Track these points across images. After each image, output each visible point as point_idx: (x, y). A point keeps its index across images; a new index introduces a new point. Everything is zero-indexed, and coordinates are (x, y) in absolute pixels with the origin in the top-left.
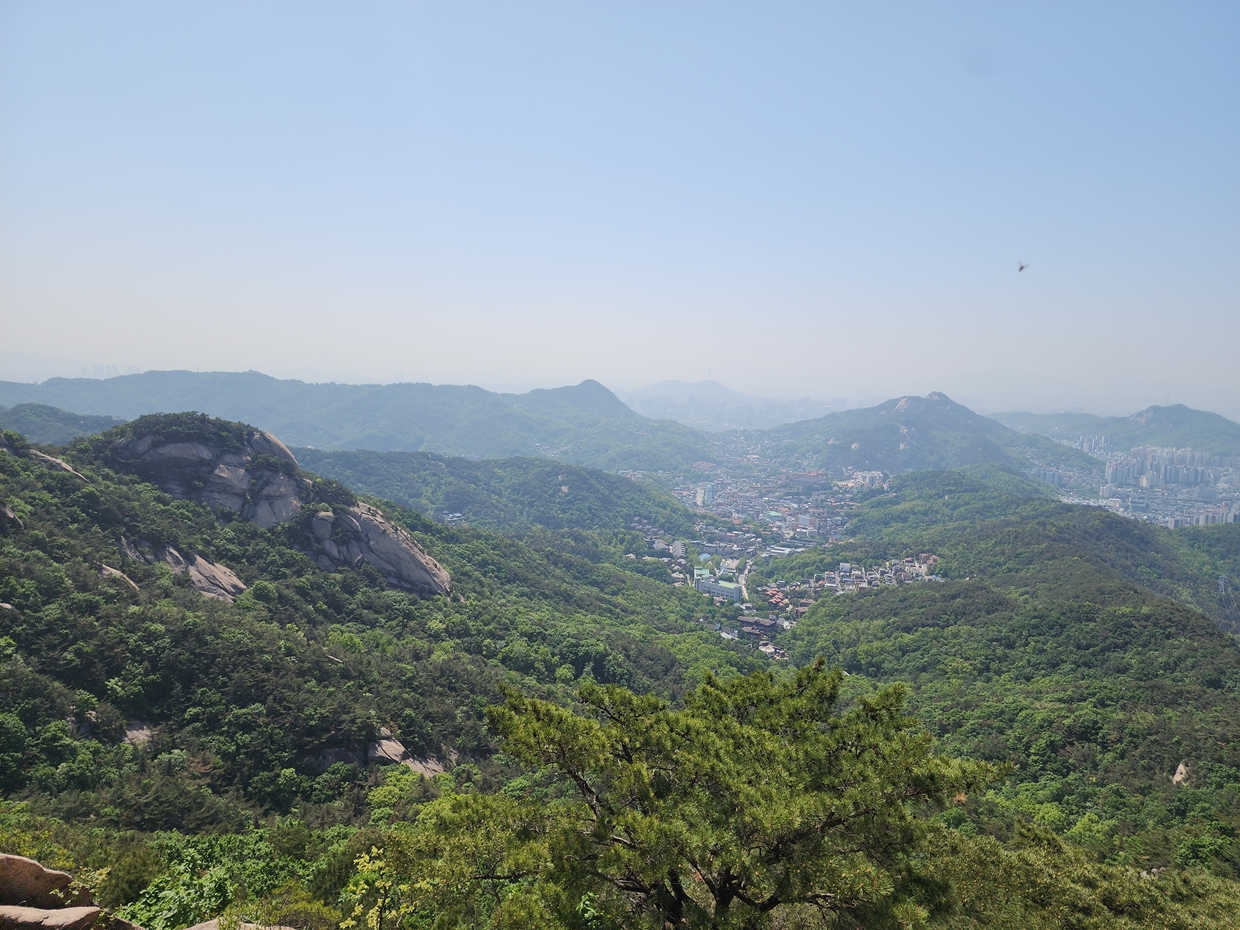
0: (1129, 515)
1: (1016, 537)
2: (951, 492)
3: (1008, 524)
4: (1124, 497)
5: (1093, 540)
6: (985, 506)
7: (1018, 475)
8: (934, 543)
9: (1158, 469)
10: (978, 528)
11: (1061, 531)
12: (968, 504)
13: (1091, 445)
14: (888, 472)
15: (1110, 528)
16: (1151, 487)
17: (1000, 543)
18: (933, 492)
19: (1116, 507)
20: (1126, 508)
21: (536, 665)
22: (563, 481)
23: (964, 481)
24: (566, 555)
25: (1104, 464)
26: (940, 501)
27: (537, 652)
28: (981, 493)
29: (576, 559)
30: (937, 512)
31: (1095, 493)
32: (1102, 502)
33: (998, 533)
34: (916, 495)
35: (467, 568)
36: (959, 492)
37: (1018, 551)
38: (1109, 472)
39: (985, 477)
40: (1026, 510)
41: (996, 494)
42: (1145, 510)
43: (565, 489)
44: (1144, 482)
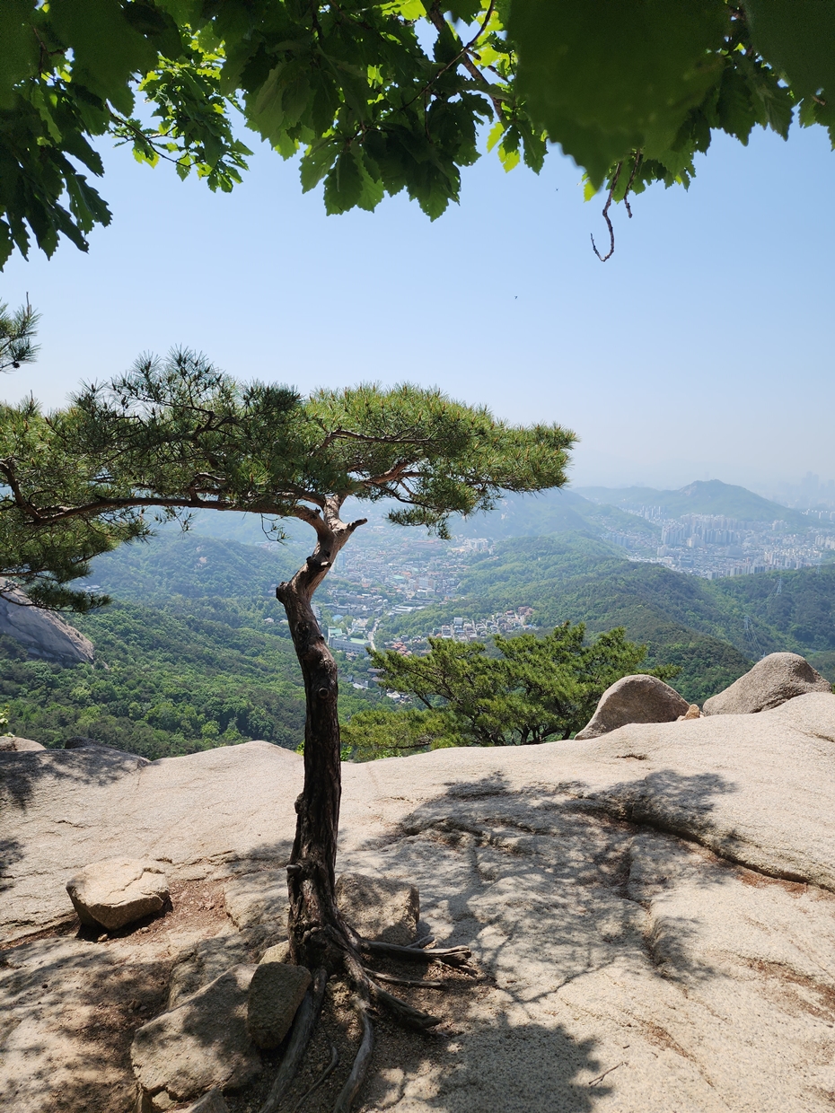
0: (679, 570)
1: (594, 591)
2: (543, 554)
3: (589, 580)
4: (675, 556)
5: (653, 591)
6: (570, 566)
7: (595, 539)
8: (530, 597)
9: (700, 533)
10: (565, 583)
11: (628, 584)
12: (556, 564)
13: (650, 514)
14: (492, 539)
15: (665, 581)
16: (695, 547)
17: (582, 595)
18: (528, 555)
19: (670, 564)
20: (677, 565)
21: (182, 723)
22: (201, 552)
23: (553, 545)
24: (206, 622)
25: (661, 529)
26: (535, 562)
27: (182, 712)
28: (567, 555)
29: (217, 624)
30: (532, 571)
31: (653, 553)
32: (659, 560)
33: (580, 587)
34: (515, 558)
35: (110, 637)
36: (549, 554)
37: (597, 602)
38: (664, 534)
39: (570, 541)
40: (602, 568)
41: (578, 555)
42: (690, 566)
43: (203, 560)
44: (690, 543)
